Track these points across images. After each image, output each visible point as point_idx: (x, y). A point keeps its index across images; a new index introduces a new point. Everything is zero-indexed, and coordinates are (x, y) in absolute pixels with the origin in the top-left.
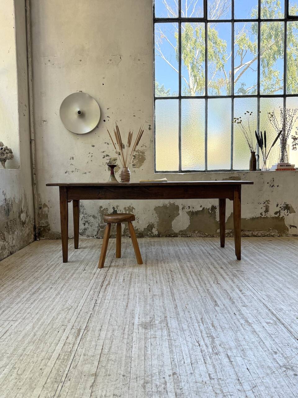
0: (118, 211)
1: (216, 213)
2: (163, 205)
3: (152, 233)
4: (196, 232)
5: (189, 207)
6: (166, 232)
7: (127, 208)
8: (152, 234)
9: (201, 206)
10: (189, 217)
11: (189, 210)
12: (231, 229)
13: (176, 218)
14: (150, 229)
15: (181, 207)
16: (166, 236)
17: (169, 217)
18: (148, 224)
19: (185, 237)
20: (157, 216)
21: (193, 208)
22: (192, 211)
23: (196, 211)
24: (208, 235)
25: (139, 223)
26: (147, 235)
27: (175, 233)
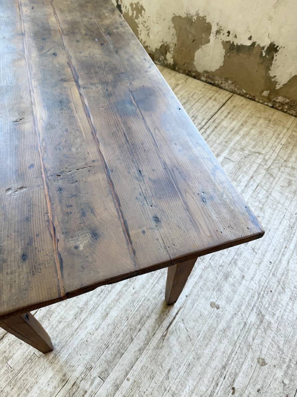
0: (122, 6)
1: (274, 60)
2: (185, 16)
3: (165, 59)
4: (230, 82)
5: (229, 32)
6: (184, 64)
7: (134, 6)
8: (165, 61)
9: (250, 38)
10: (223, 51)
11: (228, 39)
12: (289, 99)
13: (203, 46)
14: (164, 51)
15: (214, 29)
16: (184, 72)
17: (194, 41)
18: (162, 43)
19: (211, 84)
20: (175, 34)
21: (236, 37)
22: (231, 43)
23: (239, 44)
24: (246, 94)
25: (151, 37)
26: (159, 61)
27: (196, 72)
